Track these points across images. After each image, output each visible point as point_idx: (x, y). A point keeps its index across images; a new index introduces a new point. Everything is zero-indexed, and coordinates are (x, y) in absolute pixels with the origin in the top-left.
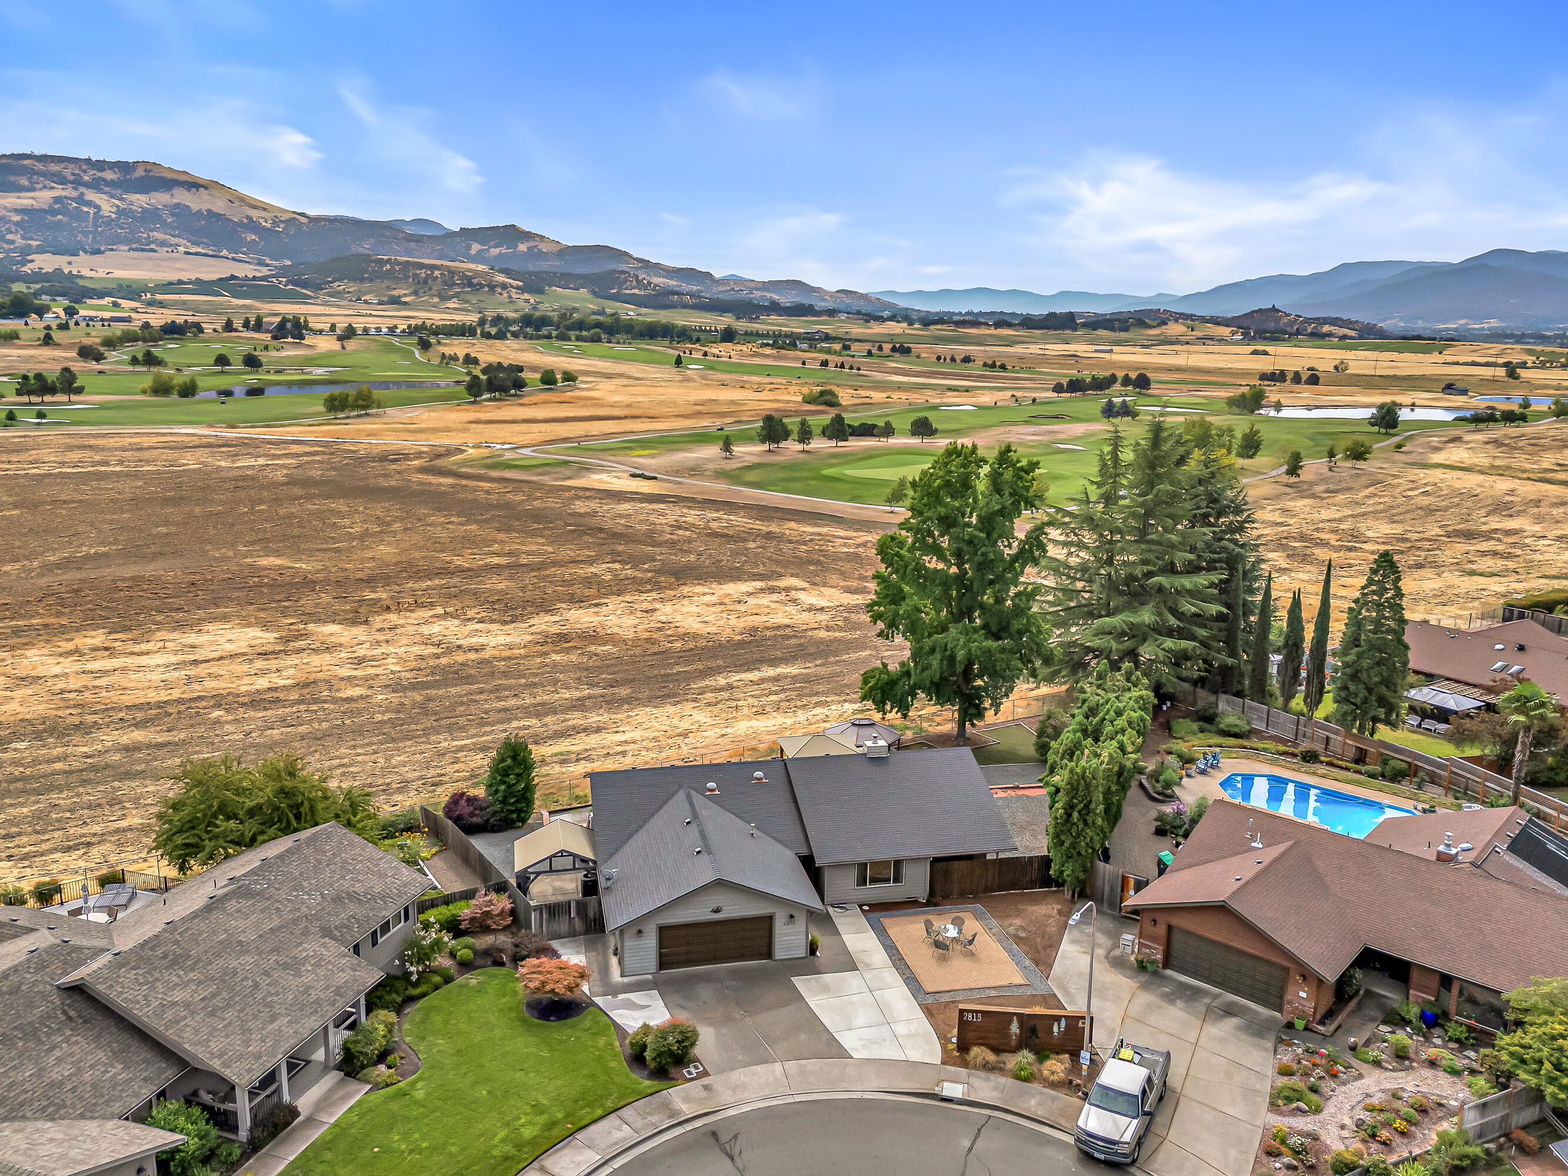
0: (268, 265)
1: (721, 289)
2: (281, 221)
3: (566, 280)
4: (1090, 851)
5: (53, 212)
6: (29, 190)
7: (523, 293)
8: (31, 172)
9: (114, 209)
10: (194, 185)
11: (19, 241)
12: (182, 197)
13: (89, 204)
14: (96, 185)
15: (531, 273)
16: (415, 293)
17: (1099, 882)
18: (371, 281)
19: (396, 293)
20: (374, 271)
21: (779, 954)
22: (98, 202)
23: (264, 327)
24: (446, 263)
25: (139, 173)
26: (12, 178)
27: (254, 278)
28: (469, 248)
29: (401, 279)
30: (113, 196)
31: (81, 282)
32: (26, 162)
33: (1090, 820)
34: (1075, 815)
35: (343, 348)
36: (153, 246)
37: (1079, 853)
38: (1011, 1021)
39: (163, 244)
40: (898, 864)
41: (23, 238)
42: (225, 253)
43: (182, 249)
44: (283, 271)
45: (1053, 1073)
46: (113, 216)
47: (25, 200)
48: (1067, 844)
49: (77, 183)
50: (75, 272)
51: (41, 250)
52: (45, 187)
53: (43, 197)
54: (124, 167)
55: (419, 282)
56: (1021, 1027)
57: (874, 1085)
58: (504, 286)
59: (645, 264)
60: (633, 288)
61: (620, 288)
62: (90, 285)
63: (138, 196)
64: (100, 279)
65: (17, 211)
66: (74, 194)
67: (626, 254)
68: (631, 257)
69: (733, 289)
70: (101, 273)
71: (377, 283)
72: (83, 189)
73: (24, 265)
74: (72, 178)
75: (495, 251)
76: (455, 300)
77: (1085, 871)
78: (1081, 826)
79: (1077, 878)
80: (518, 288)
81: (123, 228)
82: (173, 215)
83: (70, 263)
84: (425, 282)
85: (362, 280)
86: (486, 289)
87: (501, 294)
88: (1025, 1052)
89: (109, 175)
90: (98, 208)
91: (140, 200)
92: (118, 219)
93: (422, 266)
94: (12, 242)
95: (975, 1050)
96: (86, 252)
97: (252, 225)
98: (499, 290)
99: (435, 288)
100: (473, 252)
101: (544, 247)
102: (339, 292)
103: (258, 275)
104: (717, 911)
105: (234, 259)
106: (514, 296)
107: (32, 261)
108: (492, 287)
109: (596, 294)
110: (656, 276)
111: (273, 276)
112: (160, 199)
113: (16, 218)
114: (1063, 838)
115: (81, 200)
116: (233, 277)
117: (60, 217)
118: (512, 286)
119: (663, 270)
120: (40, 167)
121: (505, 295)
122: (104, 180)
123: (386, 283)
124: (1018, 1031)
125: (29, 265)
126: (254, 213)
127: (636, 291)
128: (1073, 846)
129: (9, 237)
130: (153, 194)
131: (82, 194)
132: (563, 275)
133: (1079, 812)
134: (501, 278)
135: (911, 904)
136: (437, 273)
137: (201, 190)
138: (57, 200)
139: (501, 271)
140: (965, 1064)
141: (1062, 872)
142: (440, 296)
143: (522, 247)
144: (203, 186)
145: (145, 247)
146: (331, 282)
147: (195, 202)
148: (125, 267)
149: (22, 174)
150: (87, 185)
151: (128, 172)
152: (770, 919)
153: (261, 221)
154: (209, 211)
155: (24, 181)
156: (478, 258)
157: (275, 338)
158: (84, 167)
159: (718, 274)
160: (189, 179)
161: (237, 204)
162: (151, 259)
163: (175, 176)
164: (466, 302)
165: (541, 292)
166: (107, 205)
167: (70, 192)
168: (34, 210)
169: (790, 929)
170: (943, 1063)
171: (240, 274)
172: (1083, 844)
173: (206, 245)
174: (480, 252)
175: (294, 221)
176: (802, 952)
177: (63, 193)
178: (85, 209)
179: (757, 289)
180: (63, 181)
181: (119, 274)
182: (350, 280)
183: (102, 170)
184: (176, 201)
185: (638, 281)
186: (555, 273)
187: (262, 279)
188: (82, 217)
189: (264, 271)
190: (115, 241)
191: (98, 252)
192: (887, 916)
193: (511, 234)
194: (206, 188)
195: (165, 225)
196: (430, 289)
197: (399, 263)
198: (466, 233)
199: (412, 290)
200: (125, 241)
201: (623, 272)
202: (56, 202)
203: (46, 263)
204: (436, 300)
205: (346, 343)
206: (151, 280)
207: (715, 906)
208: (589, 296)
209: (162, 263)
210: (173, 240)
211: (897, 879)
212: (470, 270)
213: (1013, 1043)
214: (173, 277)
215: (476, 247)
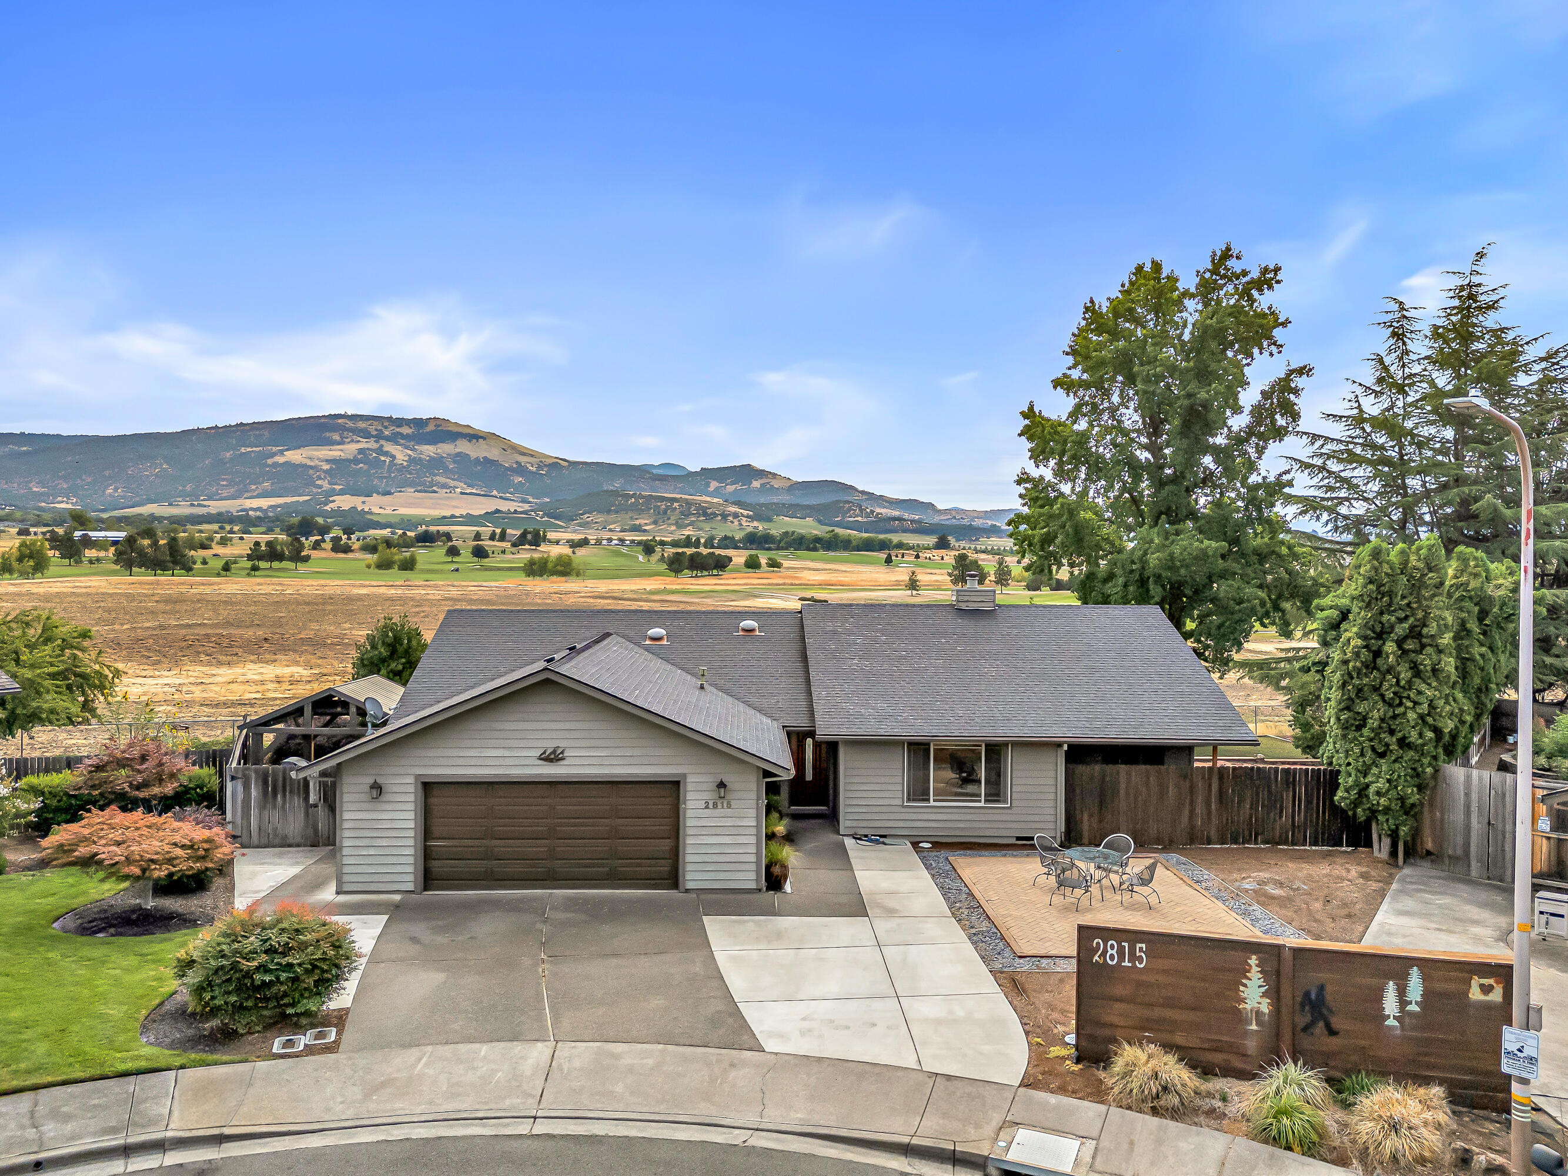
0: (529, 502)
1: (942, 518)
2: (546, 466)
3: (793, 510)
4: (1430, 734)
5: (356, 461)
6: (339, 444)
7: (752, 521)
8: (343, 429)
9: (406, 458)
10: (474, 436)
11: (325, 485)
12: (463, 447)
13: (387, 454)
14: (394, 439)
15: (762, 505)
16: (655, 523)
17: (1457, 816)
18: (617, 512)
19: (637, 522)
20: (620, 504)
21: (693, 876)
22: (394, 452)
23: (507, 538)
24: (684, 496)
25: (431, 427)
26: (328, 434)
27: (516, 512)
28: (708, 485)
29: (643, 510)
30: (407, 448)
31: (369, 517)
32: (340, 421)
33: (1426, 660)
34: (1390, 647)
35: (574, 553)
36: (435, 488)
37: (1403, 743)
38: (1244, 972)
39: (444, 486)
40: (995, 750)
41: (330, 483)
42: (495, 493)
43: (459, 490)
44: (541, 507)
45: (1395, 1127)
46: (405, 464)
47: (335, 452)
48: (1373, 723)
49: (379, 437)
50: (366, 510)
51: (341, 493)
52: (352, 441)
53: (350, 449)
54: (418, 423)
55: (659, 513)
56: (1274, 993)
57: (797, 1117)
58: (736, 515)
59: (870, 496)
60: (857, 516)
61: (844, 517)
62: (375, 518)
63: (427, 447)
64: (386, 515)
65: (328, 461)
66: (375, 446)
67: (851, 487)
68: (856, 490)
69: (954, 518)
70: (388, 511)
71: (622, 516)
72: (382, 442)
73: (326, 504)
74: (374, 433)
75: (731, 488)
76: (690, 528)
77: (1420, 788)
78: (1405, 675)
79: (1402, 799)
80: (748, 517)
81: (410, 474)
82: (454, 462)
83: (364, 502)
84: (665, 512)
85: (609, 512)
86: (719, 518)
87: (732, 522)
88: (1292, 1070)
89: (406, 430)
90: (394, 457)
91: (428, 450)
92: (408, 466)
93: (663, 499)
94: (320, 487)
95: (1129, 1054)
96: (378, 493)
97: (520, 470)
98: (731, 518)
99: (672, 518)
100: (711, 489)
101: (776, 484)
102: (588, 523)
103: (519, 510)
104: (553, 757)
105: (501, 498)
106: (745, 524)
107: (334, 501)
108: (724, 516)
109: (820, 522)
110: (880, 507)
111: (532, 511)
112: (446, 449)
113: (326, 467)
114: (1361, 707)
115: (380, 451)
116: (497, 511)
117: (361, 465)
118: (743, 515)
119: (887, 502)
120: (350, 424)
121: (736, 523)
122: (401, 434)
123: (630, 514)
124: (1265, 1007)
125: (332, 505)
126: (523, 459)
127: (859, 519)
128: (1388, 725)
129: (319, 482)
130: (440, 445)
131: (382, 446)
132: (791, 505)
133: (1400, 643)
134: (733, 509)
135: (1024, 844)
136: (676, 505)
137: (481, 440)
138: (361, 451)
139: (735, 503)
140: (1098, 1093)
141: (1363, 790)
142: (677, 524)
143: (756, 484)
144: (481, 437)
145: (427, 489)
146: (582, 514)
147: (475, 451)
148: (408, 505)
149: (335, 431)
150: (388, 439)
151: (422, 427)
152: (675, 786)
153: (528, 465)
154: (485, 458)
155: (336, 437)
156: (716, 493)
157: (514, 545)
158: (386, 424)
159: (940, 506)
160: (471, 432)
161: (509, 451)
162: (431, 498)
163: (460, 430)
164: (700, 529)
165: (769, 520)
166: (400, 454)
167: (372, 444)
168: (343, 460)
169: (717, 818)
170: (1028, 1083)
171: (504, 509)
172: (1412, 715)
173: (481, 487)
174: (717, 489)
175: (556, 466)
176: (749, 877)
177: (366, 446)
178: (383, 458)
179: (978, 518)
180: (367, 435)
181: (403, 511)
182: (599, 512)
183: (400, 426)
184: (458, 450)
185: (861, 510)
186: (784, 504)
187: (521, 513)
188: (377, 464)
189: (526, 507)
190: (403, 485)
191: (389, 493)
192: (969, 860)
193: (746, 473)
194: (484, 439)
195: (446, 469)
196: (669, 519)
197: (641, 497)
198: (707, 473)
199: (652, 520)
200: (412, 484)
201: (848, 502)
202: (359, 453)
203: (344, 502)
204: (673, 528)
205: (577, 550)
206: (429, 516)
207: (550, 745)
208: (816, 524)
209: (440, 501)
210: (452, 483)
211: (995, 793)
212: (706, 502)
213: (1251, 1045)
214: (447, 513)
215: (714, 485)
